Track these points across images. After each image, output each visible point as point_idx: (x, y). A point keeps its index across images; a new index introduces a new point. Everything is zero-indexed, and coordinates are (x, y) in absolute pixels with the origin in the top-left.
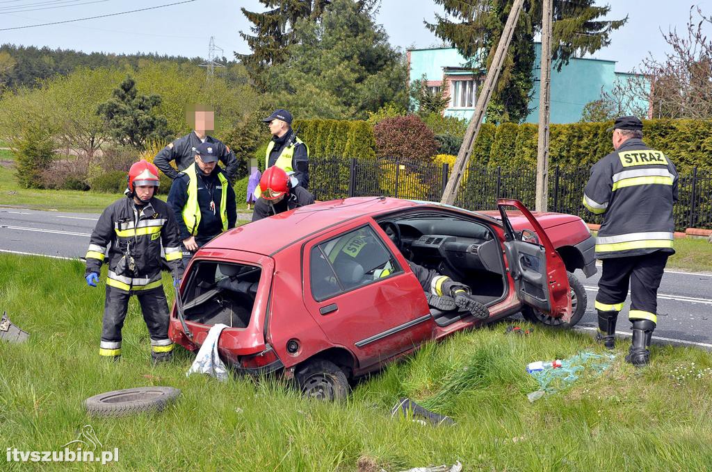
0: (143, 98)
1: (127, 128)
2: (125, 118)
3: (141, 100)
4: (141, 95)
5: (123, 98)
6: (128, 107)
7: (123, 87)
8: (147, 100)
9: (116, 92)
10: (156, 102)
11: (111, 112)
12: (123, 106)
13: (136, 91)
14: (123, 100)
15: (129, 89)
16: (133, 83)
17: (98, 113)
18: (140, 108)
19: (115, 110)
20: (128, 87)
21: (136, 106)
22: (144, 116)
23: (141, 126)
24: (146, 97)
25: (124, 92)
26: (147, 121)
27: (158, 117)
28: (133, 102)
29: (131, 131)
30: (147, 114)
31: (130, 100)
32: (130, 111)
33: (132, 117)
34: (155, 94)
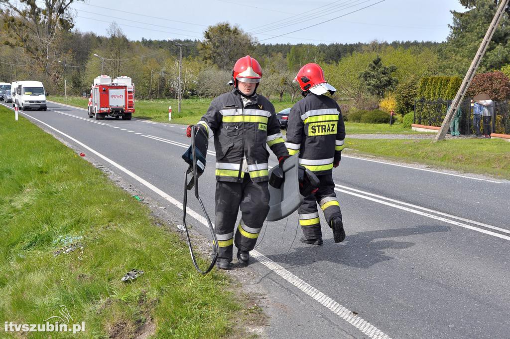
0: (385, 68)
1: (374, 85)
2: (374, 79)
3: (384, 69)
4: (384, 66)
5: (374, 68)
6: (376, 73)
7: (374, 62)
8: (388, 69)
9: (370, 65)
10: (393, 69)
11: (366, 76)
12: (372, 73)
13: (381, 64)
15: (378, 63)
16: (380, 60)
17: (360, 77)
18: (383, 74)
19: (368, 75)
20: (377, 62)
21: (381, 72)
22: (384, 78)
23: (382, 84)
24: (387, 67)
25: (374, 65)
26: (386, 80)
27: (393, 78)
28: (379, 70)
29: (377, 87)
30: (387, 76)
31: (377, 70)
32: (376, 75)
33: (378, 79)
34: (393, 65)
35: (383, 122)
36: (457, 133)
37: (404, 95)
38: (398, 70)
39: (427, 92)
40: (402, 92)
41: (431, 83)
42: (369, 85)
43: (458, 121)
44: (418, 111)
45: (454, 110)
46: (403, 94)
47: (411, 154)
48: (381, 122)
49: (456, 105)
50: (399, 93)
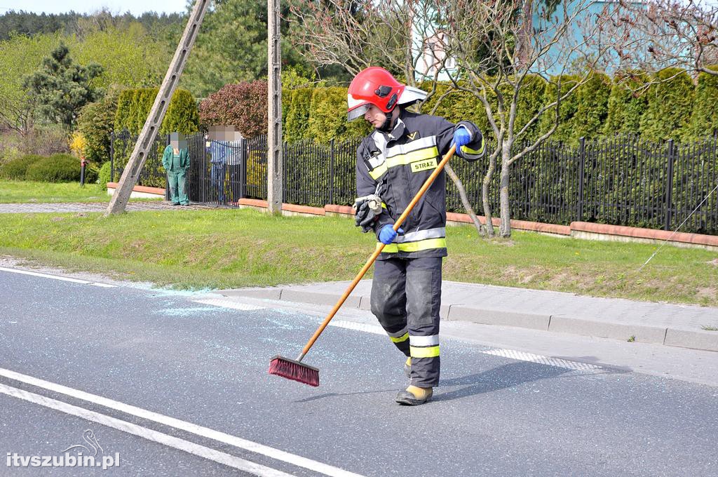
0: (78, 68)
1: (57, 102)
2: (55, 91)
3: (75, 71)
4: (76, 65)
5: (55, 68)
6: (59, 79)
7: (55, 55)
8: (84, 71)
9: (47, 62)
10: (96, 72)
11: (39, 84)
12: (52, 78)
13: (70, 61)
14: (56, 71)
15: (62, 57)
16: (66, 51)
17: (25, 86)
18: (74, 80)
19: (42, 83)
20: (61, 55)
21: (69, 77)
22: (78, 89)
23: (74, 100)
24: (82, 67)
25: (55, 62)
26: (81, 94)
27: (97, 89)
28: (66, 73)
29: (63, 107)
30: (83, 86)
31: (62, 71)
32: (60, 83)
33: (64, 91)
34: (96, 63)
35: (72, 180)
36: (183, 198)
37: (101, 124)
38: (106, 73)
39: (131, 118)
40: (94, 119)
41: (138, 100)
42: (46, 102)
43: (184, 176)
44: (118, 157)
45: (141, 154)
46: (97, 121)
47: (55, 241)
48: (68, 178)
49: (145, 144)
50: (88, 120)
